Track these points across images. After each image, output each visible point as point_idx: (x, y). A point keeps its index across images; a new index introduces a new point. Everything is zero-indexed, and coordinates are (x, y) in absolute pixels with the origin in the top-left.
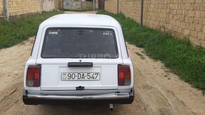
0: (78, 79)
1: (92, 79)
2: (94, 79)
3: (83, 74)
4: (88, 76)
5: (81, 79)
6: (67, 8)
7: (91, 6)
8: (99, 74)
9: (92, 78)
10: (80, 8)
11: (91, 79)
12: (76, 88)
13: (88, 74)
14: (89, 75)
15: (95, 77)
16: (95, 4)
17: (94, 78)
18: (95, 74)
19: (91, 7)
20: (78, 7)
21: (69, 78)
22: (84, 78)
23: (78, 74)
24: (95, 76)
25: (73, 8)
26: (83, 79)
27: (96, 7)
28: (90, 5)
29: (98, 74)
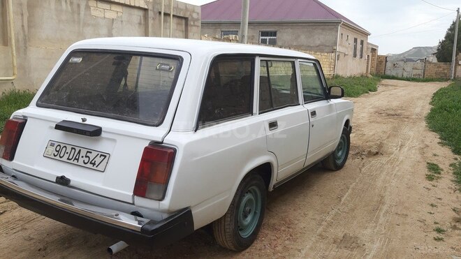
0: (68, 159)
1: (91, 166)
2: (95, 167)
3: (80, 150)
4: (86, 157)
5: (71, 161)
6: (394, 73)
7: (446, 71)
8: (108, 156)
9: (91, 163)
10: (419, 75)
11: (89, 165)
12: (57, 178)
13: (88, 152)
14: (88, 154)
15: (97, 164)
16: (455, 67)
17: (94, 164)
18: (101, 155)
19: (446, 74)
20: (415, 72)
21: (56, 153)
22: (78, 160)
23: (72, 148)
24: (98, 160)
25: (405, 75)
26: (75, 162)
27: (457, 74)
28: (444, 69)
29: (105, 157)
